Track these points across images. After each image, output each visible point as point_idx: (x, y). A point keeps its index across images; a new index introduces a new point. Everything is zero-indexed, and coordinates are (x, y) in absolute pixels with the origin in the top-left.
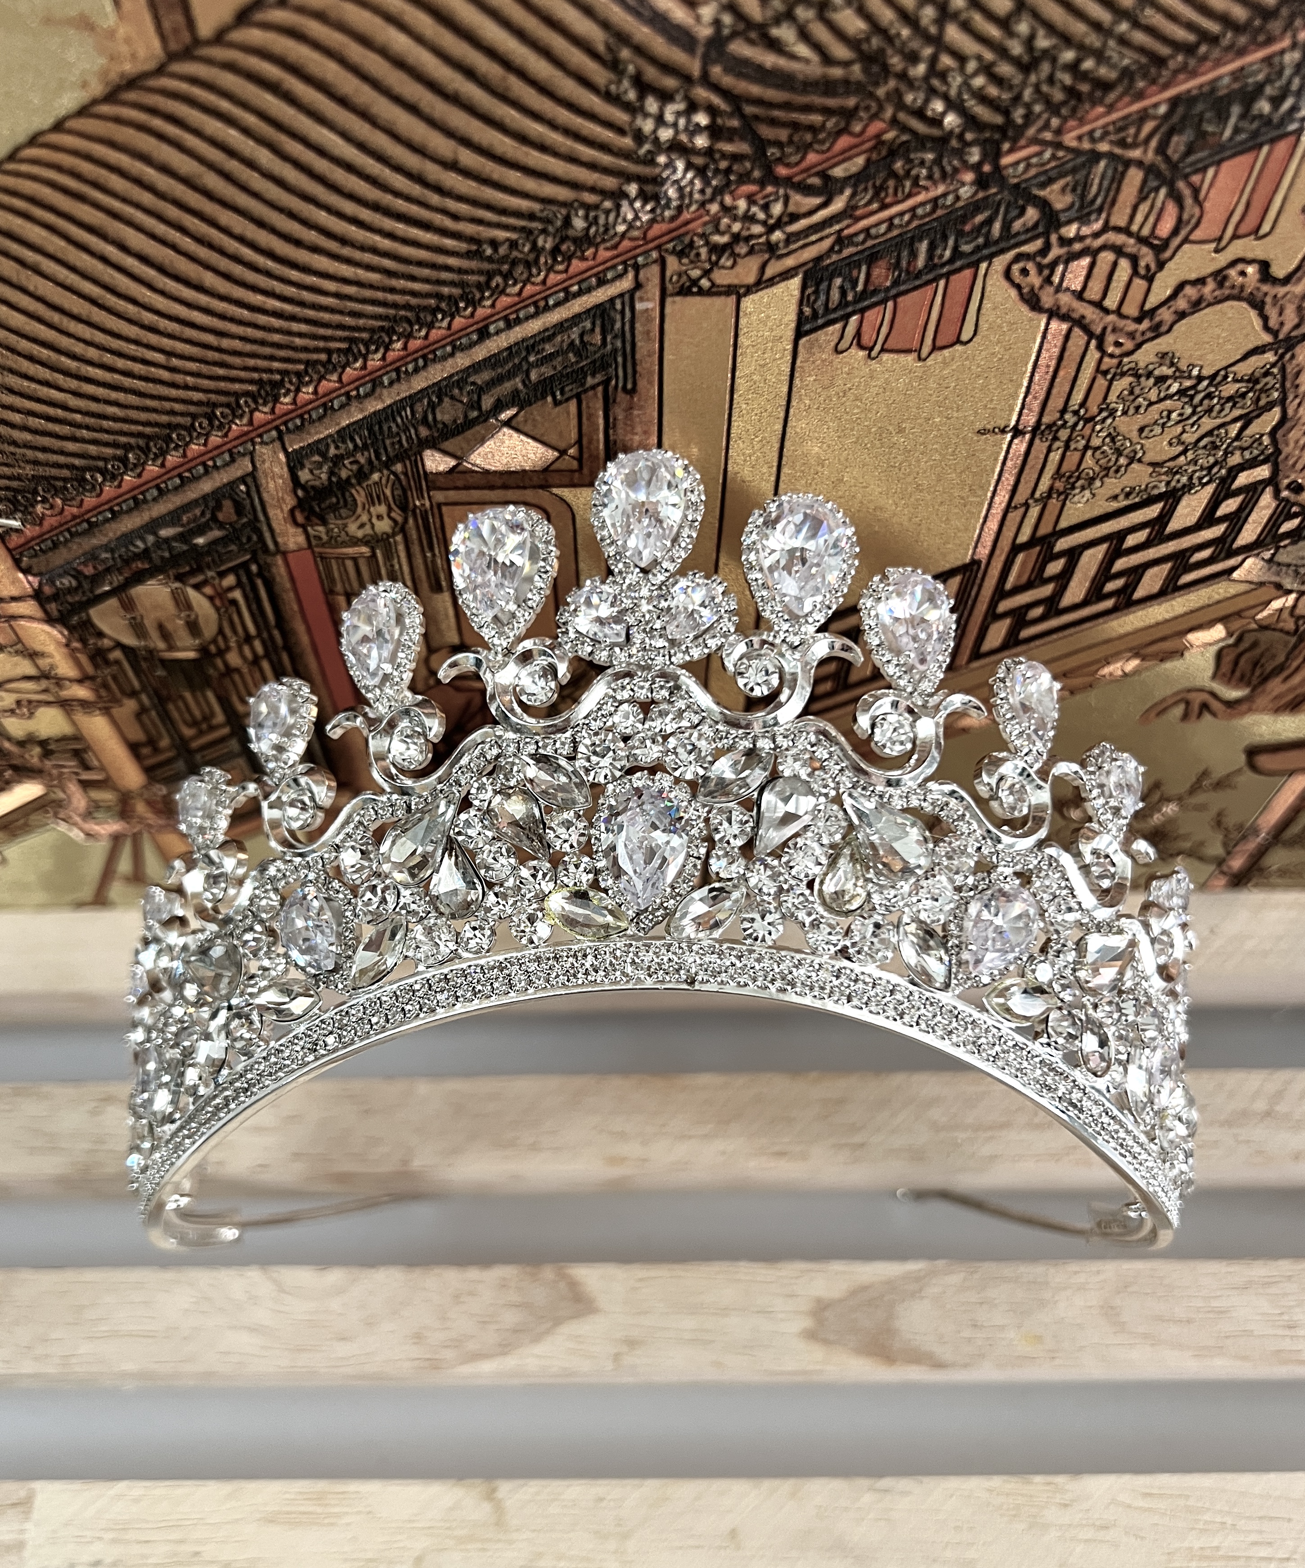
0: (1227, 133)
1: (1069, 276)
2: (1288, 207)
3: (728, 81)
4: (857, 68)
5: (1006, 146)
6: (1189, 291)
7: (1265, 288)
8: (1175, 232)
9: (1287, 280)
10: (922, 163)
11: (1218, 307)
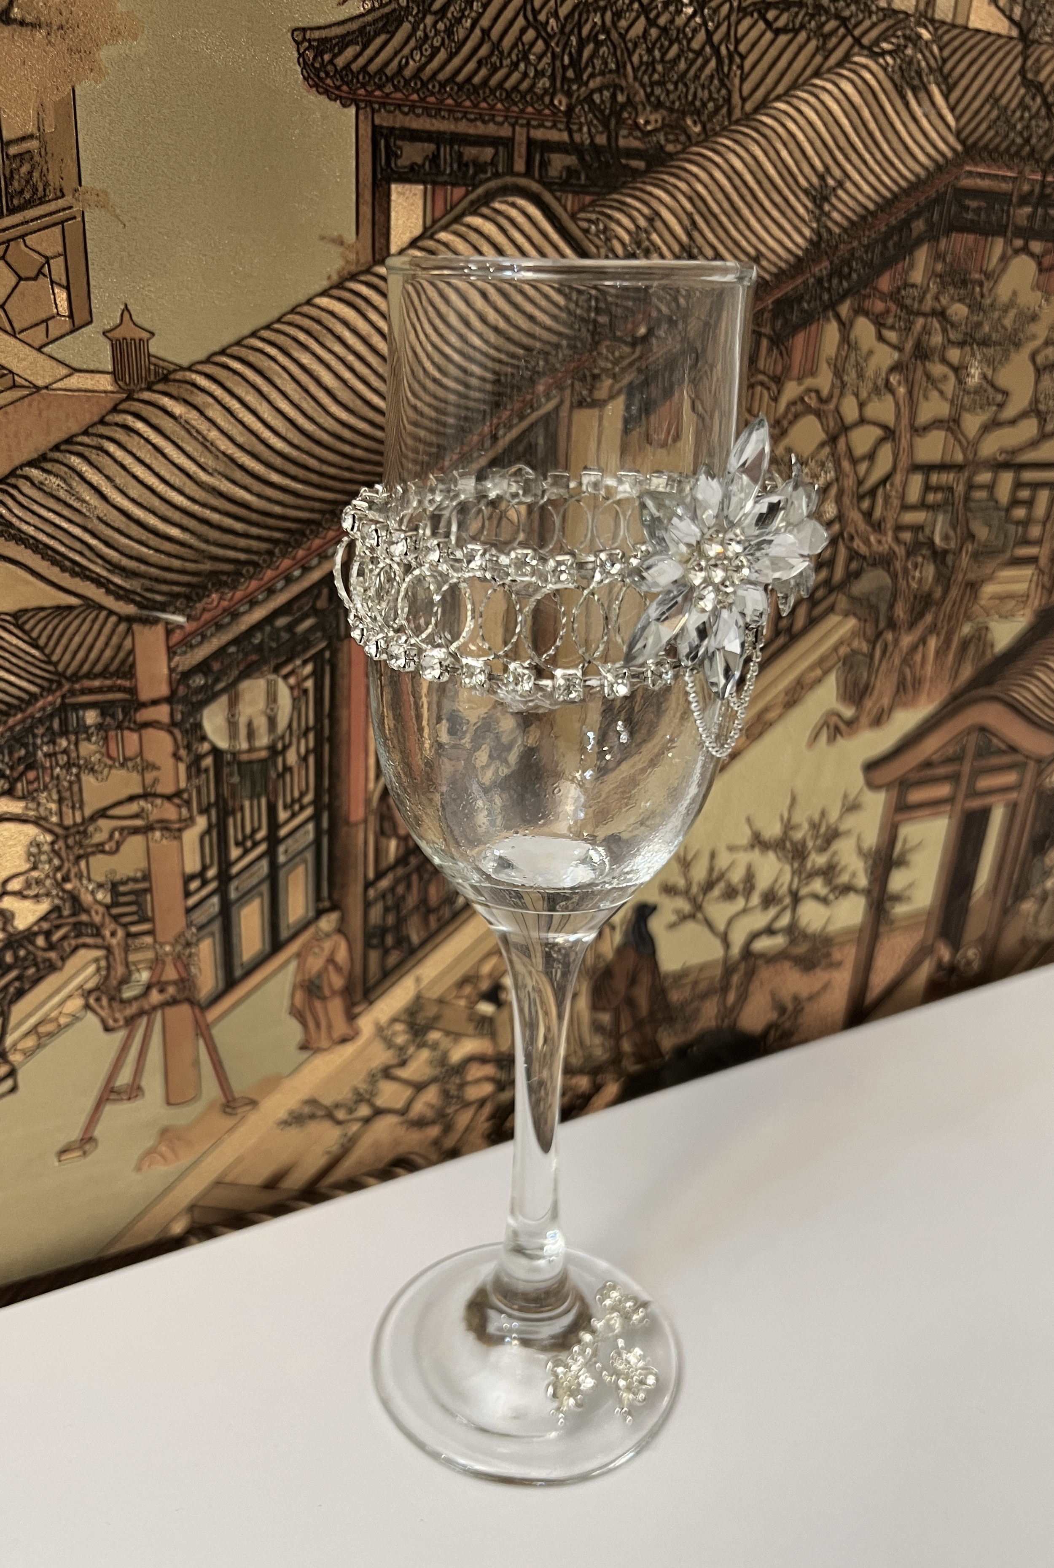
0: (794, 319)
2: (820, 359)
7: (820, 406)
8: (783, 373)
9: (827, 399)
11: (804, 418)
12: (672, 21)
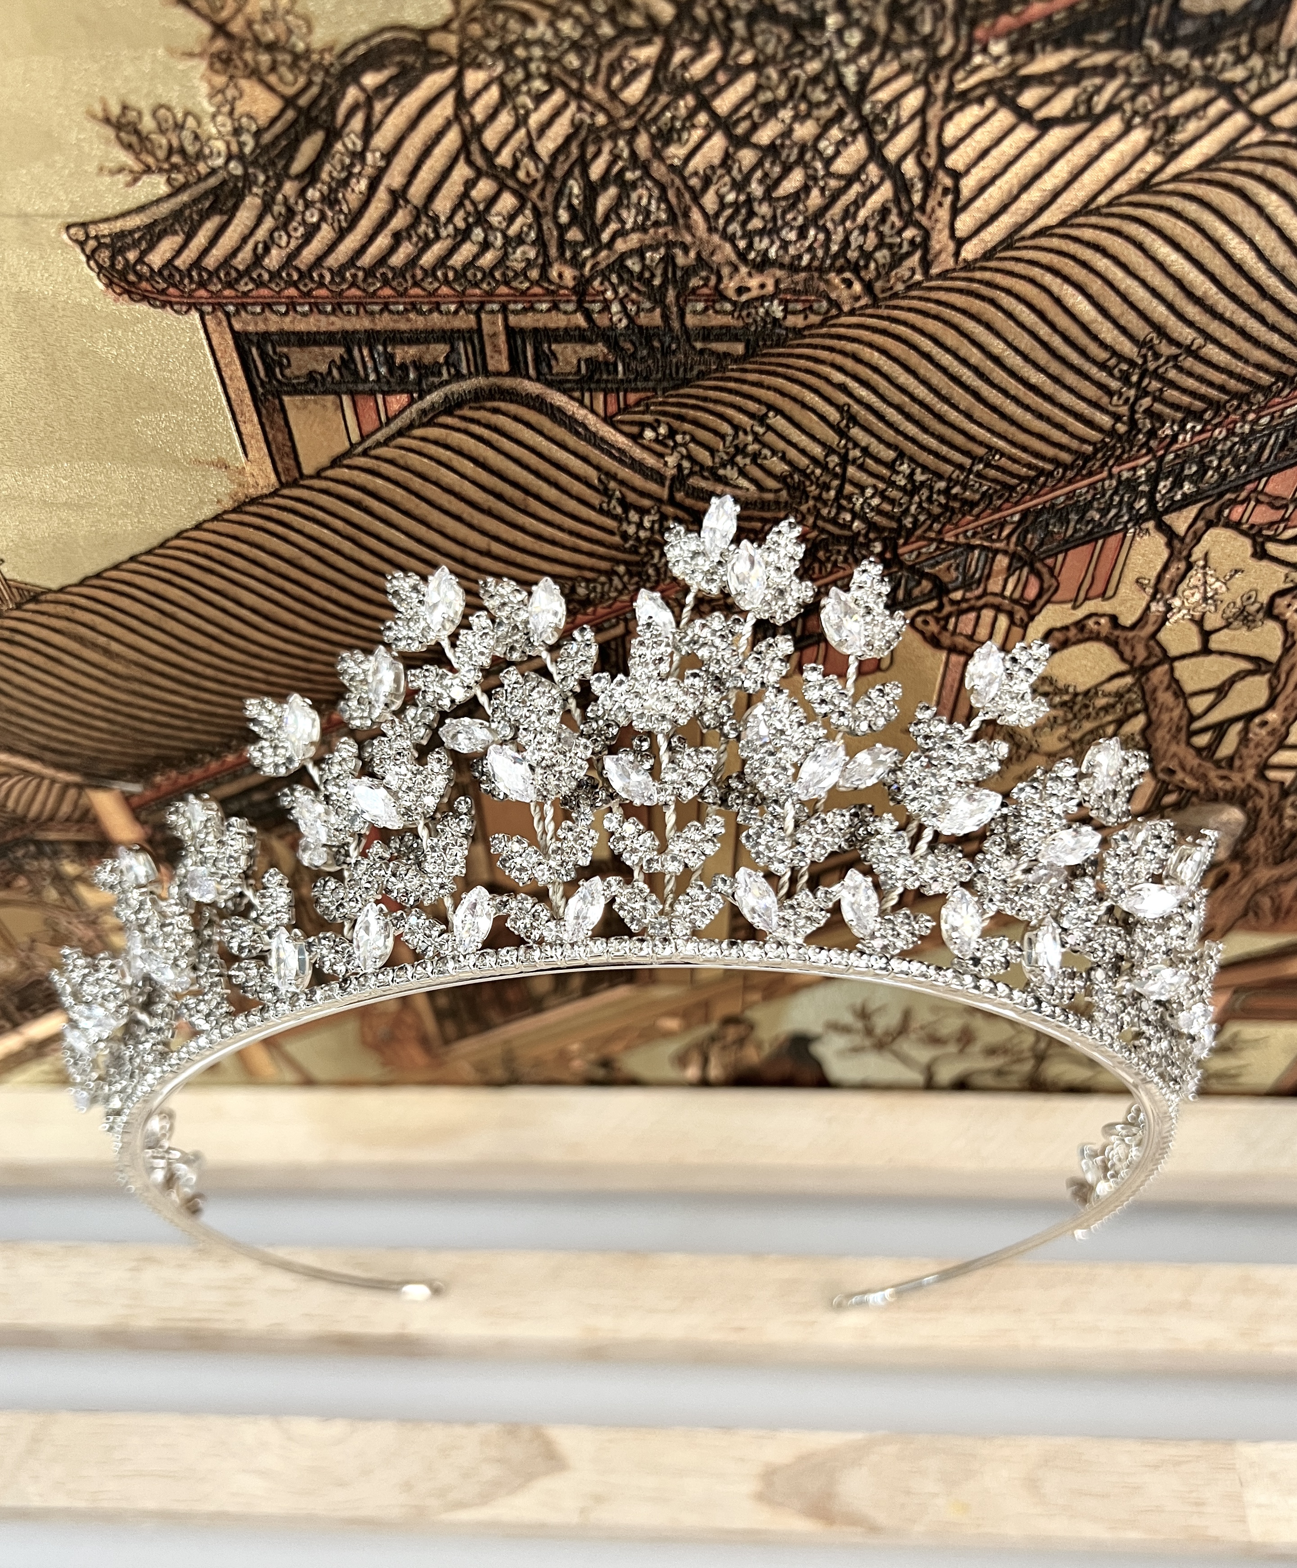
0: (1070, 532)
1: (961, 626)
2: (1123, 579)
3: (689, 502)
4: (784, 493)
5: (901, 541)
6: (1058, 635)
7: (1117, 633)
8: (1039, 596)
9: (1133, 627)
10: (839, 552)
11: (1082, 646)
12: (788, 133)
